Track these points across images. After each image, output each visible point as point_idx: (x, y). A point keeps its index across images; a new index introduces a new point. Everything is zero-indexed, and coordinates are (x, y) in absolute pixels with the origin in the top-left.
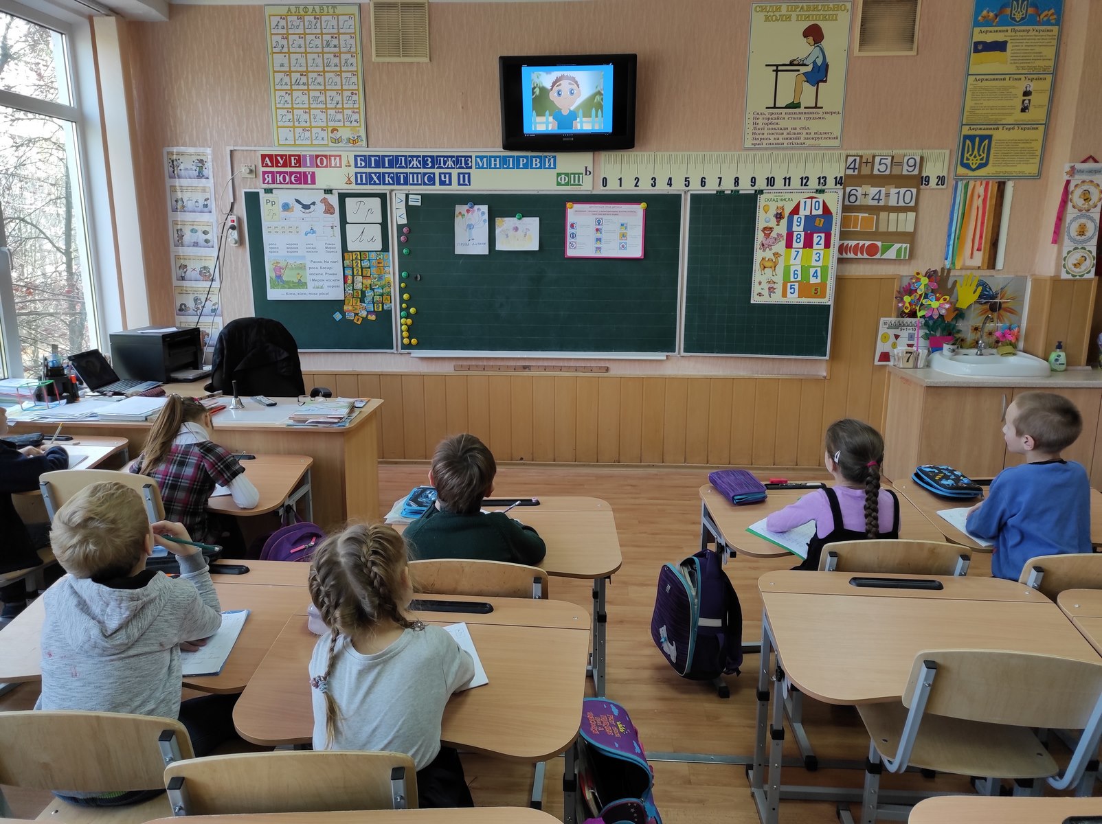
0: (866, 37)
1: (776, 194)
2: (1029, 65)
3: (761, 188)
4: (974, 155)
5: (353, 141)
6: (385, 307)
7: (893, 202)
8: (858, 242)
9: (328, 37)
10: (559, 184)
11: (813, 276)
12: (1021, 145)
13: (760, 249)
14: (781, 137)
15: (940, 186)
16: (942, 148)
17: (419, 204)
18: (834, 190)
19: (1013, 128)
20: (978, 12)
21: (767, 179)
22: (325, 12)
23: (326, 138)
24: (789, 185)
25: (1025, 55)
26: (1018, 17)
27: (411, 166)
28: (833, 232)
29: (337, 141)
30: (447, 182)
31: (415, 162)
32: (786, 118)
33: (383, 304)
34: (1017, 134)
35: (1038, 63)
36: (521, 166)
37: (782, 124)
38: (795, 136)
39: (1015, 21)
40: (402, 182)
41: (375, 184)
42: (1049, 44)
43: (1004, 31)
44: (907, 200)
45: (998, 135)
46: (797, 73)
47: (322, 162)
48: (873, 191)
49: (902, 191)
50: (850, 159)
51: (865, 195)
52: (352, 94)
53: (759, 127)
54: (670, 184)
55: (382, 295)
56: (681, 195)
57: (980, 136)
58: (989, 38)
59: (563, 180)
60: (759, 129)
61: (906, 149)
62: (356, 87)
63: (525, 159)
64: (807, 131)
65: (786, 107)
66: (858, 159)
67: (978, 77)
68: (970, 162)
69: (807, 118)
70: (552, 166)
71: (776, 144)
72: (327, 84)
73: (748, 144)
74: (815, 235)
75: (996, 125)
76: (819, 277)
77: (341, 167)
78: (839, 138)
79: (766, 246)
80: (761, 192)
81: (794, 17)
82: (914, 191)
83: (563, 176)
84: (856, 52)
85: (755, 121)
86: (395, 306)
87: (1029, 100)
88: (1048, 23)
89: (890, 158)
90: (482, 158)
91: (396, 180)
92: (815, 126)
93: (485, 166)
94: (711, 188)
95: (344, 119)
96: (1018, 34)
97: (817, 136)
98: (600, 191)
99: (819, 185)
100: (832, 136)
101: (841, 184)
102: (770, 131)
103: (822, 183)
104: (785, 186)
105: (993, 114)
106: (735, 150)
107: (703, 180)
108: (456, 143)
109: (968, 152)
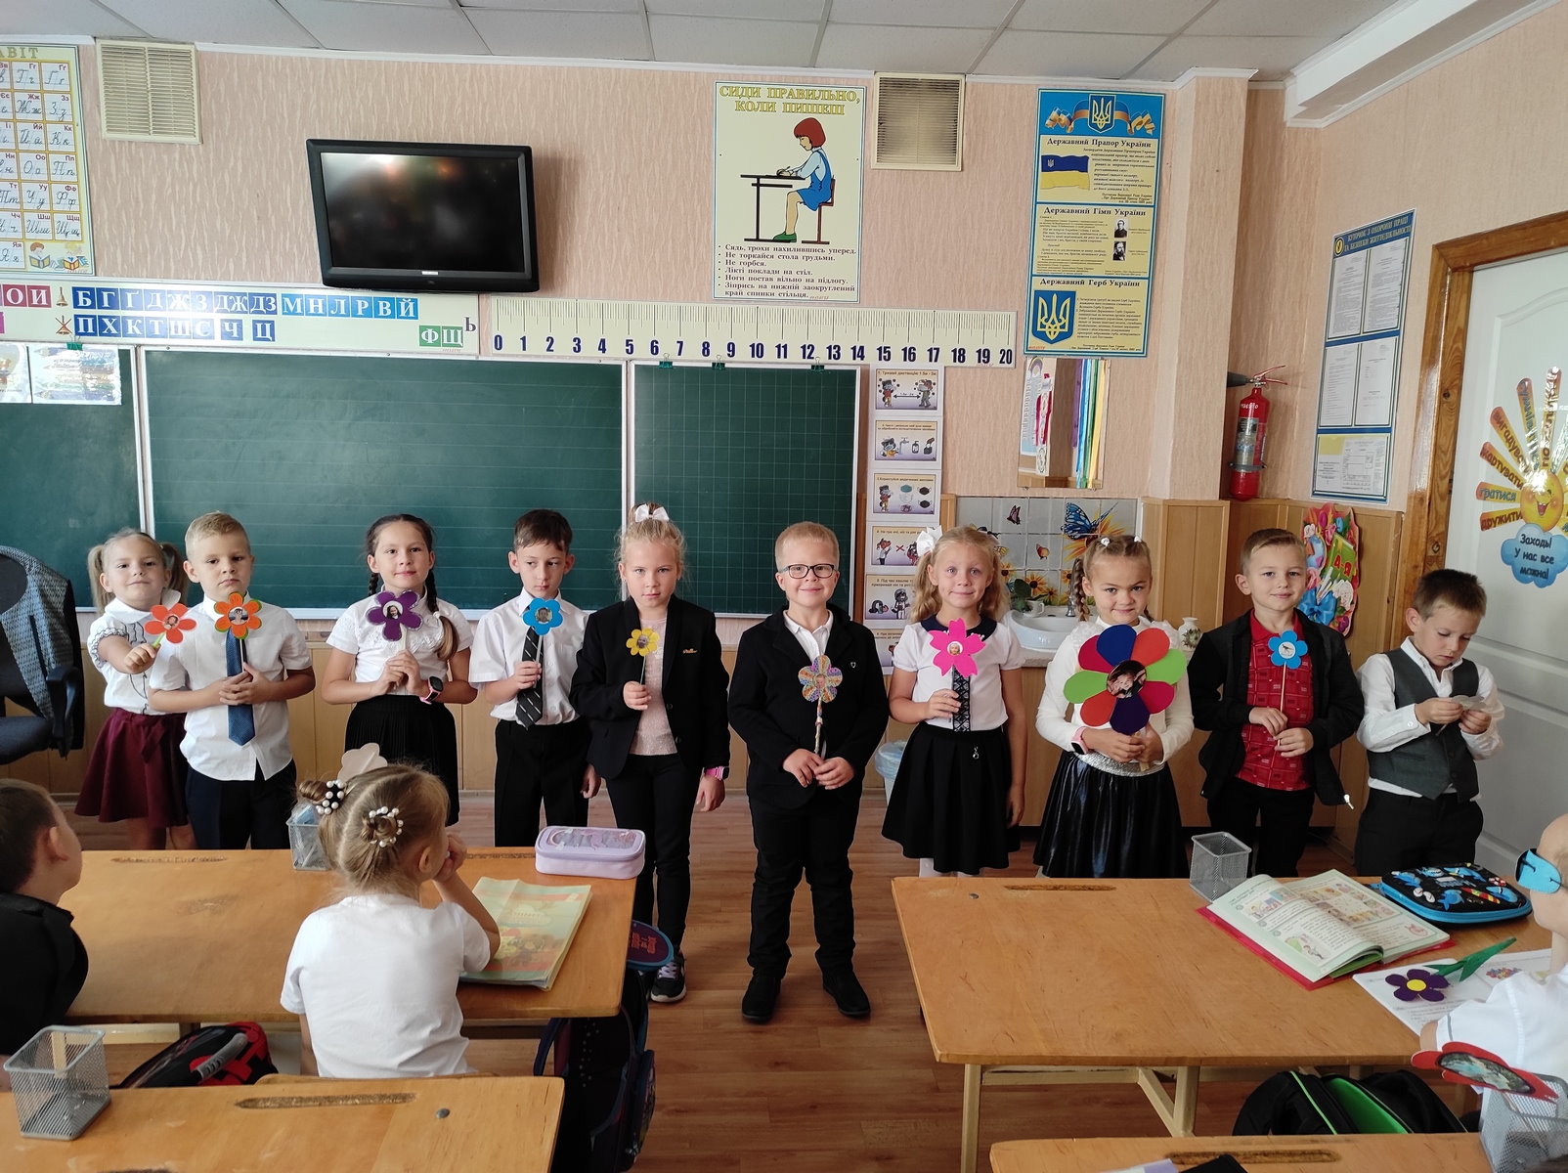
0: (887, 141)
2: (1121, 192)
4: (1051, 320)
5: (72, 265)
9: (25, 97)
10: (423, 343)
12: (1119, 308)
14: (769, 284)
15: (1006, 365)
16: (1006, 310)
18: (853, 366)
19: (1104, 283)
20: (1044, 114)
21: (753, 346)
22: (19, 57)
23: (21, 259)
24: (785, 357)
25: (1115, 178)
26: (1101, 123)
27: (172, 307)
29: (41, 263)
30: (235, 335)
31: (179, 302)
32: (776, 257)
34: (1109, 291)
35: (1132, 191)
36: (360, 313)
37: (770, 264)
38: (790, 284)
39: (1097, 128)
40: (157, 333)
41: (109, 334)
42: (1145, 164)
43: (1082, 142)
45: (1083, 292)
46: (790, 190)
47: (15, 296)
52: (68, 188)
53: (735, 267)
54: (603, 349)
56: (620, 366)
57: (1057, 292)
58: (1063, 151)
59: (430, 337)
60: (735, 271)
61: (954, 308)
62: (74, 179)
63: (366, 303)
64: (808, 277)
65: (774, 241)
67: (1051, 207)
68: (1047, 330)
69: (807, 258)
70: (411, 315)
71: (763, 294)
72: (22, 170)
73: (720, 292)
75: (1080, 278)
77: (49, 305)
78: (856, 289)
81: (779, 107)
83: (430, 331)
84: (874, 163)
87: (1124, 243)
88: (1142, 134)
90: (293, 298)
92: (819, 270)
93: (299, 311)
95: (53, 228)
96: (1102, 147)
97: (822, 284)
98: (491, 355)
99: (830, 358)
100: (845, 286)
101: (862, 358)
102: (753, 275)
103: (834, 356)
104: (779, 356)
105: (1076, 262)
106: (700, 301)
107: (655, 344)
108: (248, 273)
109: (1043, 315)
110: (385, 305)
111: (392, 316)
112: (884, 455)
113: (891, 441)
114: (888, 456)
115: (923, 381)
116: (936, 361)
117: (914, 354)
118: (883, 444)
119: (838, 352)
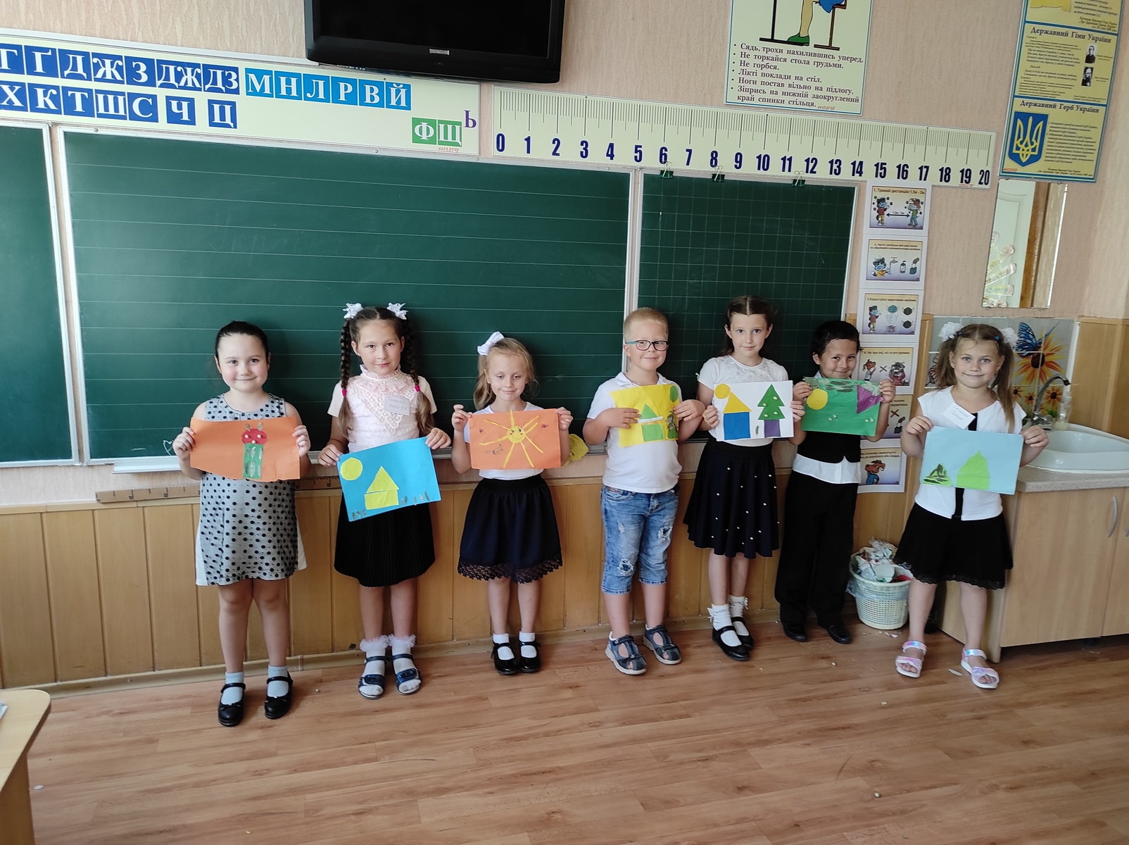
2: (1095, 18)
4: (1024, 143)
10: (416, 139)
12: (1080, 133)
14: (780, 90)
15: (984, 186)
16: (987, 130)
19: (1072, 108)
21: (759, 157)
24: (789, 171)
25: (1092, 3)
27: (99, 75)
30: (185, 117)
31: (108, 69)
32: (789, 60)
34: (1075, 117)
35: (1103, 18)
36: (342, 98)
37: (783, 69)
38: (800, 91)
41: (12, 106)
45: (1056, 116)
53: (749, 69)
54: (611, 154)
56: (628, 175)
57: (1033, 115)
59: (425, 131)
60: (749, 74)
61: (944, 126)
63: (349, 85)
64: (817, 84)
65: (789, 42)
67: (1038, 27)
68: (1020, 152)
70: (403, 104)
71: (773, 101)
73: (733, 96)
75: (1053, 101)
78: (860, 101)
83: (424, 125)
85: (743, 59)
87: (1092, 69)
90: (260, 74)
91: (64, 102)
92: (830, 78)
93: (267, 91)
94: (677, 166)
97: (830, 94)
98: (492, 156)
99: (831, 173)
100: (851, 96)
101: (860, 173)
102: (765, 79)
103: (835, 170)
104: (783, 171)
105: (1051, 85)
106: (712, 105)
107: (664, 152)
108: (201, 38)
109: (1019, 137)
110: (372, 90)
111: (380, 105)
112: (875, 275)
113: (882, 261)
114: (879, 276)
115: (912, 199)
116: (925, 179)
117: (907, 171)
118: (875, 263)
119: (839, 167)
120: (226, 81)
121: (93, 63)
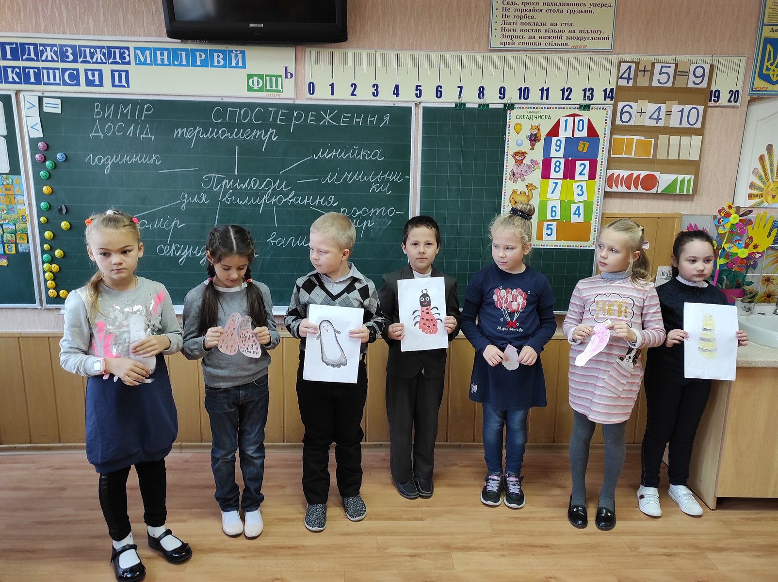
1: (530, 110)
3: (512, 102)
4: (775, 64)
6: (20, 249)
7: (674, 123)
8: (631, 172)
10: (250, 89)
11: (575, 214)
13: (510, 179)
14: (537, 35)
15: (733, 104)
16: (737, 55)
17: (59, 111)
18: (602, 107)
21: (520, 90)
24: (547, 98)
27: (44, 58)
28: (599, 159)
30: (97, 82)
31: (49, 54)
32: (544, 11)
33: (17, 245)
36: (198, 63)
38: (555, 34)
40: (32, 80)
44: (692, 121)
48: (651, 107)
49: (687, 108)
50: (624, 66)
51: (641, 112)
53: (509, 20)
54: (396, 92)
55: (15, 232)
56: (410, 108)
59: (256, 83)
60: (509, 24)
61: (692, 54)
63: (202, 54)
64: (571, 28)
66: (633, 66)
68: (771, 73)
70: (240, 64)
71: (532, 44)
73: (496, 43)
74: (578, 163)
76: (582, 216)
78: (610, 39)
79: (517, 175)
80: (512, 106)
82: (701, 108)
83: (256, 78)
85: (504, 13)
86: (34, 247)
89: (673, 66)
90: (143, 50)
91: (24, 77)
92: (580, 22)
93: (148, 61)
94: (449, 100)
97: (583, 35)
98: (305, 99)
99: (584, 99)
100: (602, 36)
101: (612, 98)
102: (524, 27)
103: (589, 97)
104: (542, 98)
106: (479, 50)
107: (439, 89)
108: (105, 29)
109: (769, 60)
110: (218, 56)
111: (224, 66)
120: (122, 57)
121: (40, 50)
